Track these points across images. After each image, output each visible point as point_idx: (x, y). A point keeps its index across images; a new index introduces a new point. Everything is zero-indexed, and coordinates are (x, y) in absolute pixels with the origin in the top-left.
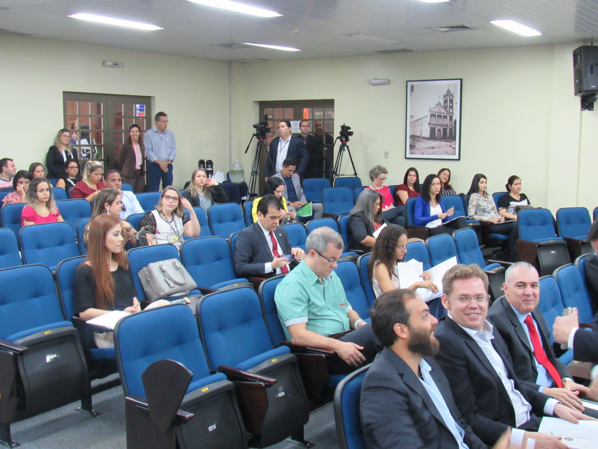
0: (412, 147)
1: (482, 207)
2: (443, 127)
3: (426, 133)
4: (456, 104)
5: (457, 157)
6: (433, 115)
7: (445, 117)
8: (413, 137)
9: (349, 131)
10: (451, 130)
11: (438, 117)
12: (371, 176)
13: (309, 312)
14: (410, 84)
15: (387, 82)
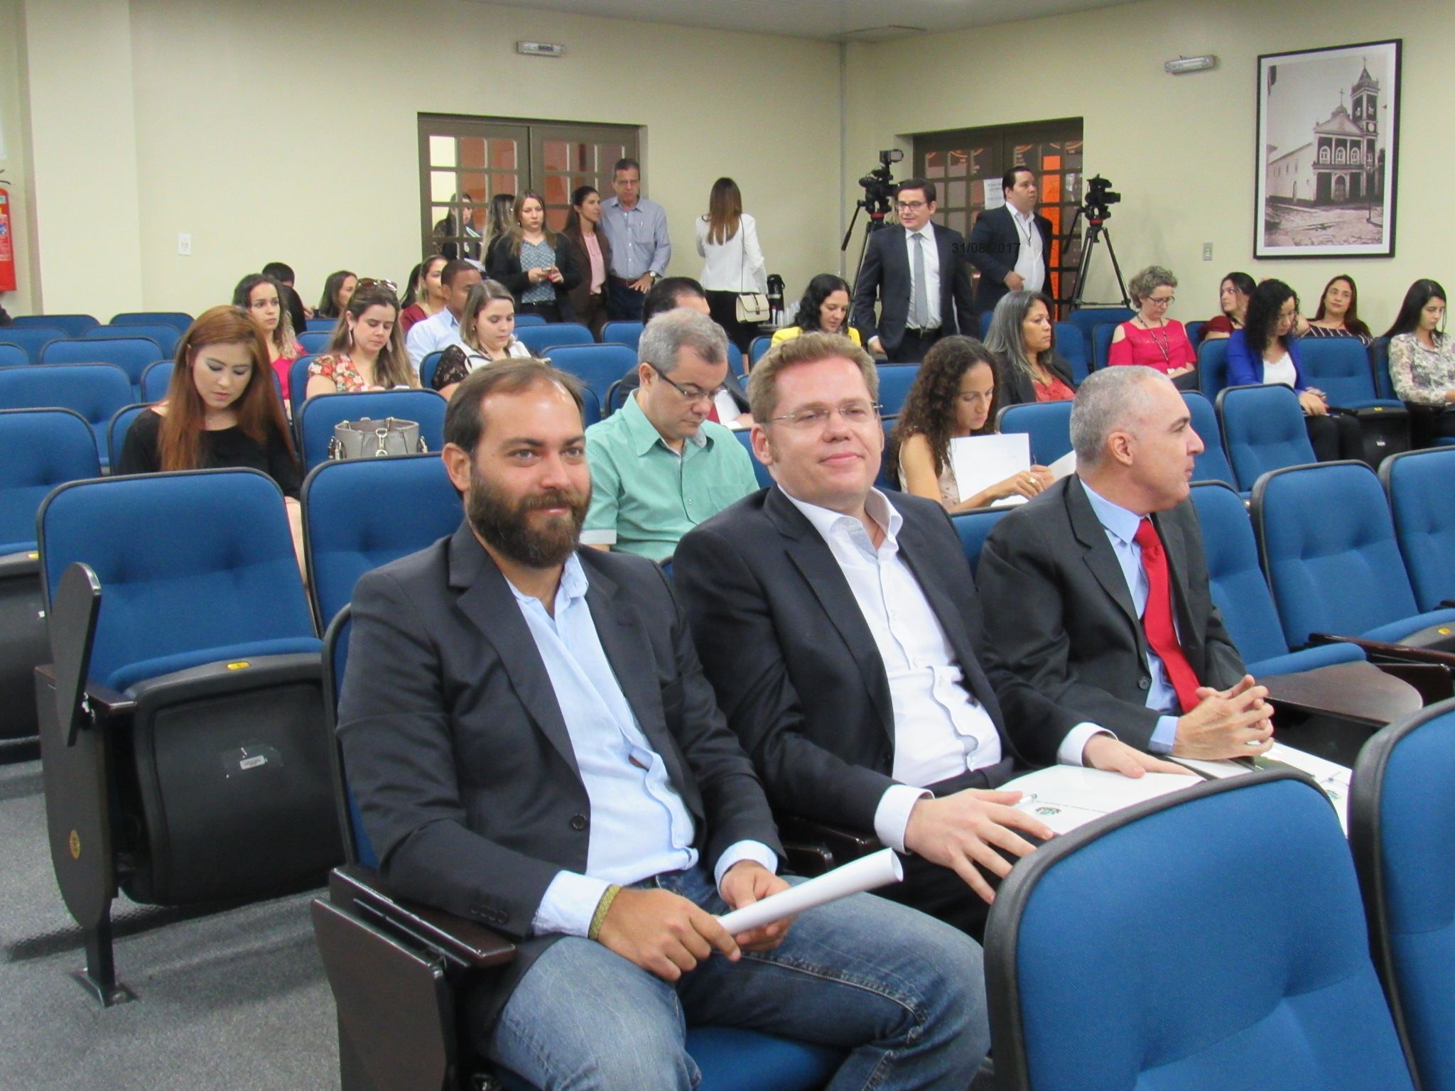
0: (1271, 227)
1: (1420, 370)
2: (1350, 171)
3: (1308, 191)
4: (1385, 107)
5: (1384, 248)
6: (1324, 142)
7: (1356, 144)
8: (1274, 201)
9: (1107, 190)
10: (1370, 178)
11: (1337, 146)
12: (1134, 293)
13: (620, 520)
14: (1266, 63)
15: (1213, 63)
